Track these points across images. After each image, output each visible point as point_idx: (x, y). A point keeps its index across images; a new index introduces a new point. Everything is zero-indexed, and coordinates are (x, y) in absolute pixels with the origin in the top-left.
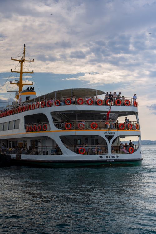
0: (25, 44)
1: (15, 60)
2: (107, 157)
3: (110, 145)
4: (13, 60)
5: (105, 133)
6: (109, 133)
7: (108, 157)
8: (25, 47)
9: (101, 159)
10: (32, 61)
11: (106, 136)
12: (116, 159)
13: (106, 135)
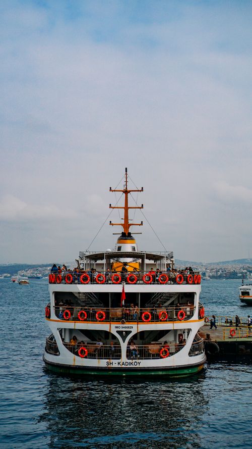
0: (126, 168)
1: (115, 191)
2: (119, 363)
3: (124, 346)
4: (113, 191)
5: (116, 327)
6: (122, 327)
7: (121, 364)
8: (126, 172)
9: (109, 366)
10: (140, 191)
11: (117, 332)
12: (134, 366)
13: (118, 330)
